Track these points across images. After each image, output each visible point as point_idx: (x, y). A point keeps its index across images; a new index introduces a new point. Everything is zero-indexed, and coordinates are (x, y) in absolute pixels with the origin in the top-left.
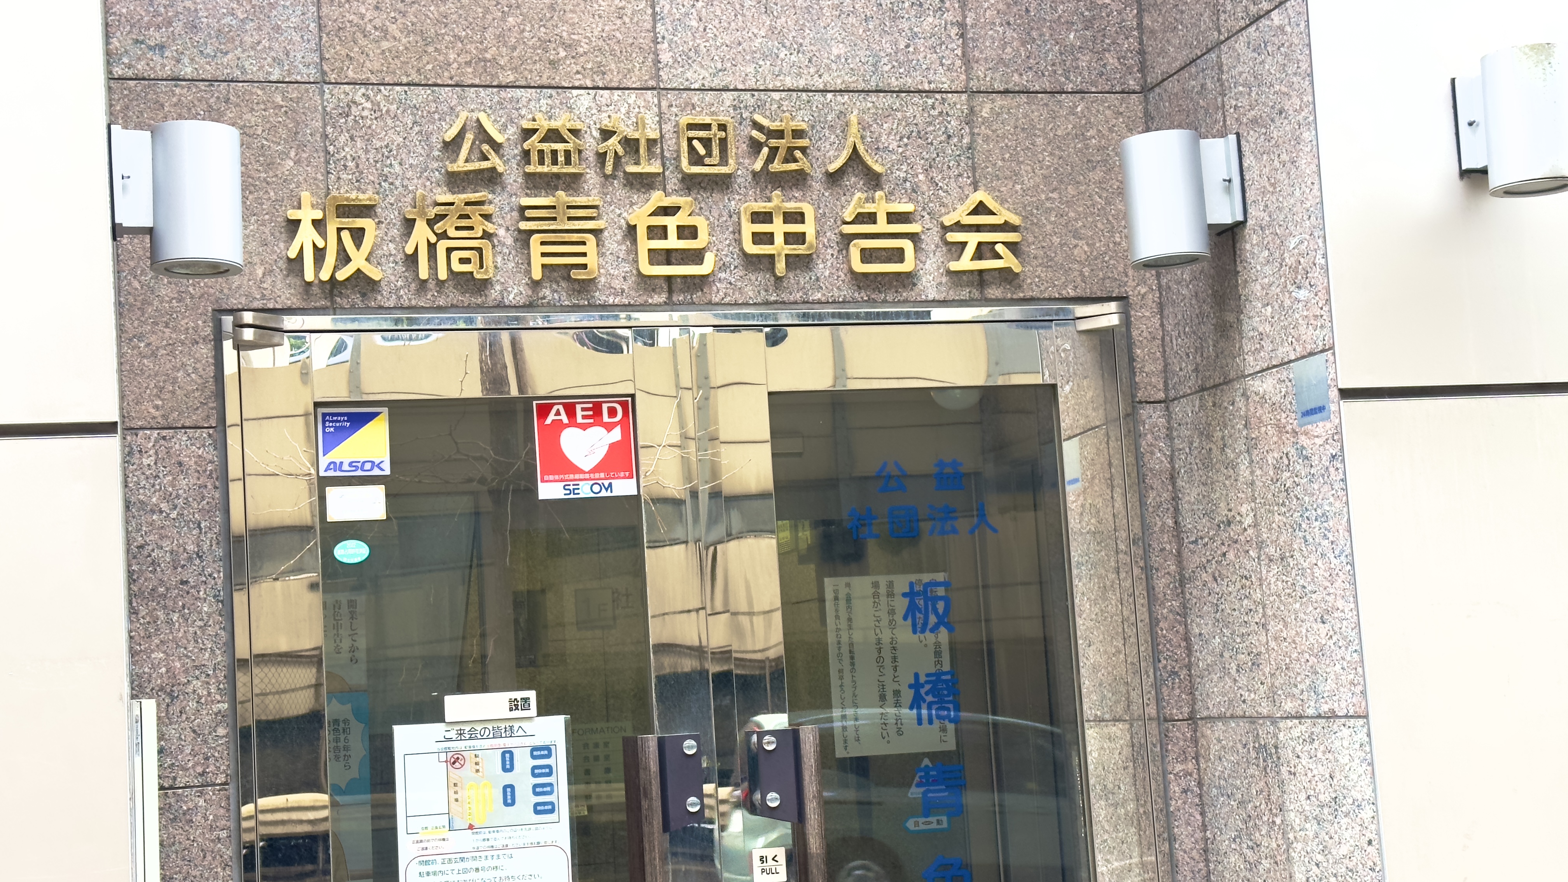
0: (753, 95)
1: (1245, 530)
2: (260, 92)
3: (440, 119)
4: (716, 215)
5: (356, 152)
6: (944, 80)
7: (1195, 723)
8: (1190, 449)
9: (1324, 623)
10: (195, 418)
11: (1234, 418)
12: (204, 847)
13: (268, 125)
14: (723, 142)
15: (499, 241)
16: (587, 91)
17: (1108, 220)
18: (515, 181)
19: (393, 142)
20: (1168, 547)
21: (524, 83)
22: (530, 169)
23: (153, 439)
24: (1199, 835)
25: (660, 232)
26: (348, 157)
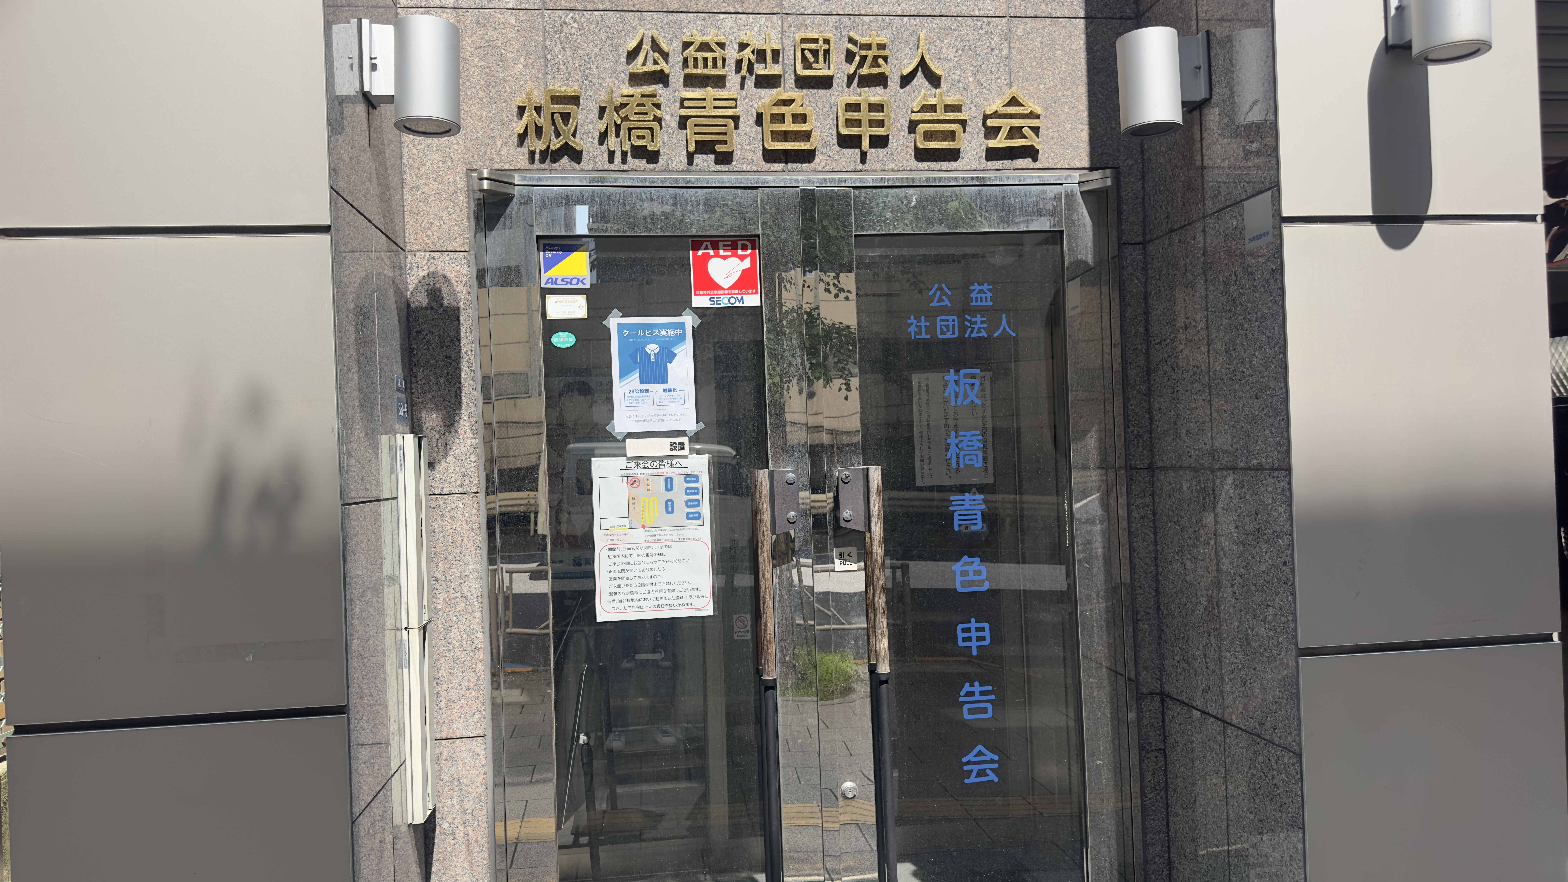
0: (850, 19)
1: (1199, 332)
2: (500, 16)
3: (625, 35)
4: (821, 107)
5: (566, 59)
6: (990, 8)
7: (1153, 471)
8: (1159, 276)
9: (1258, 399)
10: (457, 244)
11: (1195, 250)
12: (462, 534)
13: (505, 40)
14: (827, 52)
15: (666, 124)
16: (730, 15)
17: (1107, 111)
18: (678, 80)
19: (592, 51)
20: (1139, 347)
21: (685, 10)
22: (688, 71)
23: (426, 258)
24: (1151, 548)
25: (781, 118)
26: (561, 62)
